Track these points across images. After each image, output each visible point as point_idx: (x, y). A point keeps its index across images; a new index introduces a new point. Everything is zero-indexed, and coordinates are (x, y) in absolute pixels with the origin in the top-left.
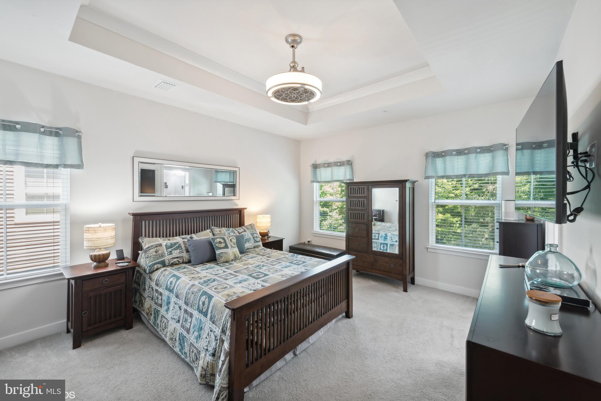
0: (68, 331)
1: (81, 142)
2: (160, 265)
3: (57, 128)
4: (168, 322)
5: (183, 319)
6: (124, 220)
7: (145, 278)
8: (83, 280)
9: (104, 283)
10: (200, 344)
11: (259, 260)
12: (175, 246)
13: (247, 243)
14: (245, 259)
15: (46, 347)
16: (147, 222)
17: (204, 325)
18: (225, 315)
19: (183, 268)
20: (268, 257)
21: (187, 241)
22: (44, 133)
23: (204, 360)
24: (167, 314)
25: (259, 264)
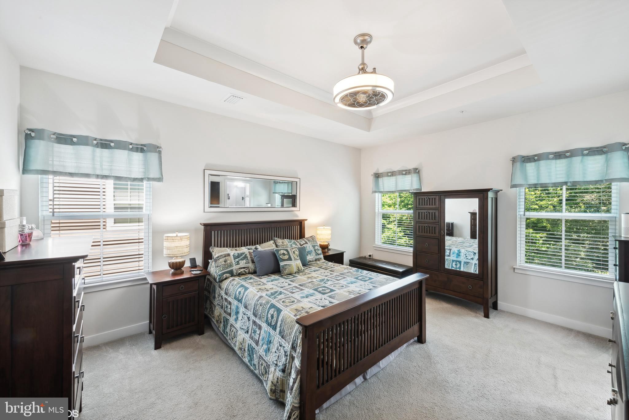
0: (150, 332)
1: (161, 156)
2: (229, 274)
3: (142, 145)
4: (237, 332)
5: (252, 330)
6: (196, 230)
7: (214, 286)
8: (163, 286)
9: (181, 289)
10: (269, 357)
11: (322, 274)
12: (242, 257)
13: (309, 255)
14: (308, 272)
15: (133, 345)
16: (216, 232)
17: (273, 338)
18: (295, 331)
19: (249, 278)
20: (331, 271)
21: (252, 251)
22: (131, 150)
23: (274, 374)
24: (236, 323)
25: (323, 278)
